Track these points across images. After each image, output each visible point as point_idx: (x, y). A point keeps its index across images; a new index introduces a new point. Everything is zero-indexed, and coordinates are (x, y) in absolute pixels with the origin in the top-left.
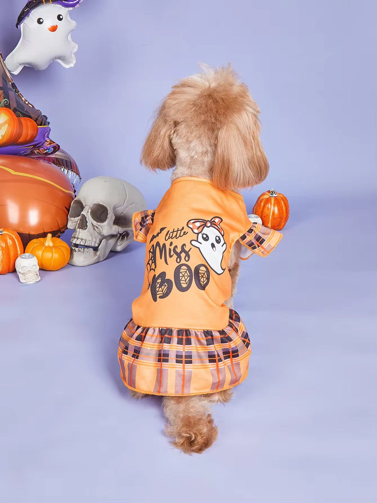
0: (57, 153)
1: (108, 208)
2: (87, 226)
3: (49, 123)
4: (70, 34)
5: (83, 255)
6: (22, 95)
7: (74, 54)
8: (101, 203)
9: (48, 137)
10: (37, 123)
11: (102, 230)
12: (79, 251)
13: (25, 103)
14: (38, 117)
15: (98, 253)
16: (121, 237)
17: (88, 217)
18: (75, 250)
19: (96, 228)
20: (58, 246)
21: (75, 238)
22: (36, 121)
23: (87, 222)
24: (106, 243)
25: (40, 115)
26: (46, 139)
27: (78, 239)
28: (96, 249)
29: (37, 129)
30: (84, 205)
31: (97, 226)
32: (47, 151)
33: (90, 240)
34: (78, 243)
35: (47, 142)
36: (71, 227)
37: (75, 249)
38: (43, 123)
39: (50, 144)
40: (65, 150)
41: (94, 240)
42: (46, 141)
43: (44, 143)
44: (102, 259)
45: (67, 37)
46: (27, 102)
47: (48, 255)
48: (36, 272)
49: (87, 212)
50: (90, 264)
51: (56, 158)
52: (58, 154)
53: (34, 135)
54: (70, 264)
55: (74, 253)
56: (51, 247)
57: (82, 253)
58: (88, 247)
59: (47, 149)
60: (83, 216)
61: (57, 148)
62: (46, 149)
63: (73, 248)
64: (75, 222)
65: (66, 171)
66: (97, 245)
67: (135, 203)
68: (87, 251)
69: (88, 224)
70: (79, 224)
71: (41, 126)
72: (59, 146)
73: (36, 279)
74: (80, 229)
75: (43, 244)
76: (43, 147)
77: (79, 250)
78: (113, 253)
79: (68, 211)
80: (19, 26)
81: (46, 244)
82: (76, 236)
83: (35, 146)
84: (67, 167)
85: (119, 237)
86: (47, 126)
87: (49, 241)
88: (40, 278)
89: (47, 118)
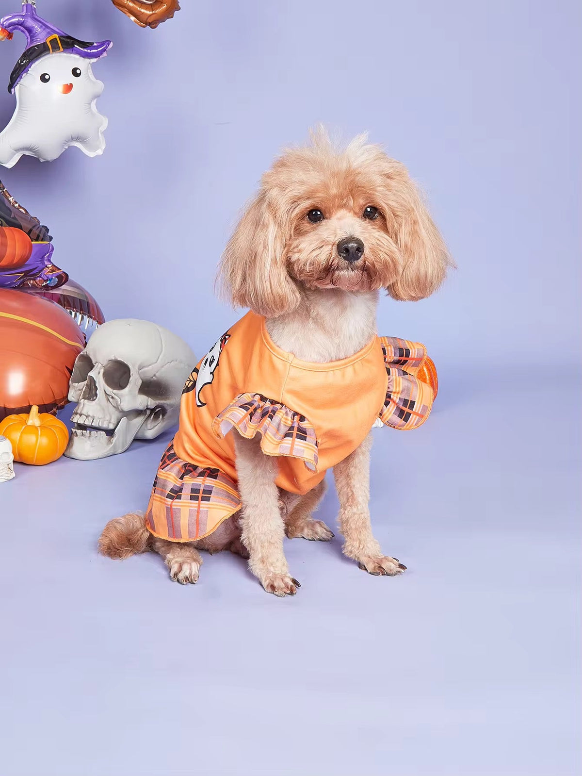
0: (64, 287)
1: (131, 367)
2: (96, 395)
3: (51, 238)
4: (95, 101)
5: (89, 442)
6: (9, 194)
7: (101, 133)
8: (119, 359)
9: (49, 261)
10: (30, 237)
11: (119, 402)
12: (83, 435)
13: (13, 205)
14: (34, 227)
15: (114, 439)
16: (153, 415)
17: (99, 382)
18: (77, 434)
19: (111, 400)
20: (49, 426)
21: (76, 414)
22: (29, 233)
23: (96, 389)
24: (128, 424)
25: (36, 225)
26: (46, 263)
27: (81, 415)
28: (110, 433)
29: (31, 245)
30: (94, 362)
31: (113, 395)
32: (48, 282)
33: (101, 418)
34: (81, 421)
35: (48, 268)
36: (73, 398)
37: (76, 432)
38: (41, 236)
39: (53, 271)
40: (80, 284)
41: (108, 418)
42: (46, 267)
43: (42, 269)
44: (120, 451)
45: (90, 104)
46: (17, 205)
47: (31, 439)
48: (8, 465)
49: (98, 372)
50: (101, 456)
51: (64, 295)
52: (65, 289)
53: (25, 255)
54: (65, 455)
55: (75, 438)
56: (36, 428)
57: (87, 438)
58: (97, 429)
59: (47, 280)
60: (92, 379)
61: (63, 279)
62: (46, 278)
63: (74, 430)
64: (80, 390)
65: (79, 316)
66: (111, 427)
67: (176, 361)
68: (96, 435)
69: (97, 392)
70: (84, 392)
71: (38, 241)
72: (67, 275)
73: (7, 475)
74: (85, 399)
75: (25, 422)
76: (40, 277)
77: (83, 433)
78: (139, 441)
79: (71, 372)
80: (12, 90)
81: (30, 422)
82: (79, 412)
83: (27, 273)
84: (81, 310)
85: (150, 416)
86: (48, 242)
87: (34, 418)
88: (14, 475)
89: (48, 230)
